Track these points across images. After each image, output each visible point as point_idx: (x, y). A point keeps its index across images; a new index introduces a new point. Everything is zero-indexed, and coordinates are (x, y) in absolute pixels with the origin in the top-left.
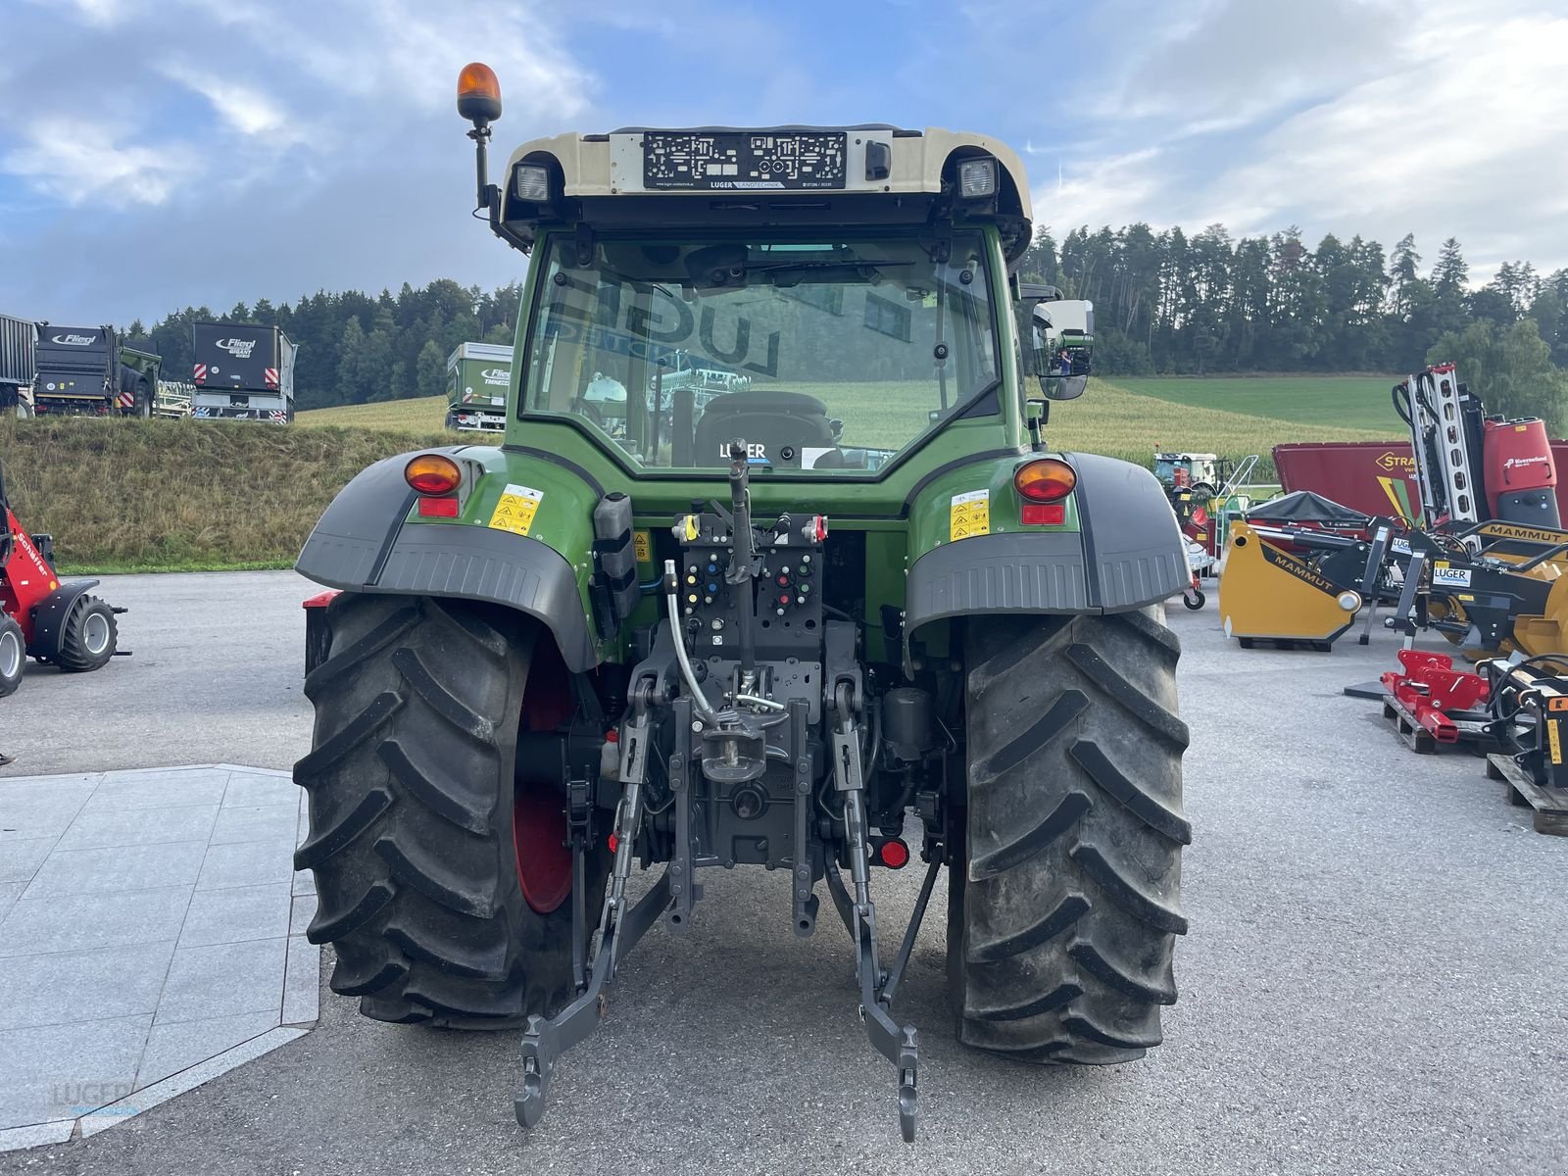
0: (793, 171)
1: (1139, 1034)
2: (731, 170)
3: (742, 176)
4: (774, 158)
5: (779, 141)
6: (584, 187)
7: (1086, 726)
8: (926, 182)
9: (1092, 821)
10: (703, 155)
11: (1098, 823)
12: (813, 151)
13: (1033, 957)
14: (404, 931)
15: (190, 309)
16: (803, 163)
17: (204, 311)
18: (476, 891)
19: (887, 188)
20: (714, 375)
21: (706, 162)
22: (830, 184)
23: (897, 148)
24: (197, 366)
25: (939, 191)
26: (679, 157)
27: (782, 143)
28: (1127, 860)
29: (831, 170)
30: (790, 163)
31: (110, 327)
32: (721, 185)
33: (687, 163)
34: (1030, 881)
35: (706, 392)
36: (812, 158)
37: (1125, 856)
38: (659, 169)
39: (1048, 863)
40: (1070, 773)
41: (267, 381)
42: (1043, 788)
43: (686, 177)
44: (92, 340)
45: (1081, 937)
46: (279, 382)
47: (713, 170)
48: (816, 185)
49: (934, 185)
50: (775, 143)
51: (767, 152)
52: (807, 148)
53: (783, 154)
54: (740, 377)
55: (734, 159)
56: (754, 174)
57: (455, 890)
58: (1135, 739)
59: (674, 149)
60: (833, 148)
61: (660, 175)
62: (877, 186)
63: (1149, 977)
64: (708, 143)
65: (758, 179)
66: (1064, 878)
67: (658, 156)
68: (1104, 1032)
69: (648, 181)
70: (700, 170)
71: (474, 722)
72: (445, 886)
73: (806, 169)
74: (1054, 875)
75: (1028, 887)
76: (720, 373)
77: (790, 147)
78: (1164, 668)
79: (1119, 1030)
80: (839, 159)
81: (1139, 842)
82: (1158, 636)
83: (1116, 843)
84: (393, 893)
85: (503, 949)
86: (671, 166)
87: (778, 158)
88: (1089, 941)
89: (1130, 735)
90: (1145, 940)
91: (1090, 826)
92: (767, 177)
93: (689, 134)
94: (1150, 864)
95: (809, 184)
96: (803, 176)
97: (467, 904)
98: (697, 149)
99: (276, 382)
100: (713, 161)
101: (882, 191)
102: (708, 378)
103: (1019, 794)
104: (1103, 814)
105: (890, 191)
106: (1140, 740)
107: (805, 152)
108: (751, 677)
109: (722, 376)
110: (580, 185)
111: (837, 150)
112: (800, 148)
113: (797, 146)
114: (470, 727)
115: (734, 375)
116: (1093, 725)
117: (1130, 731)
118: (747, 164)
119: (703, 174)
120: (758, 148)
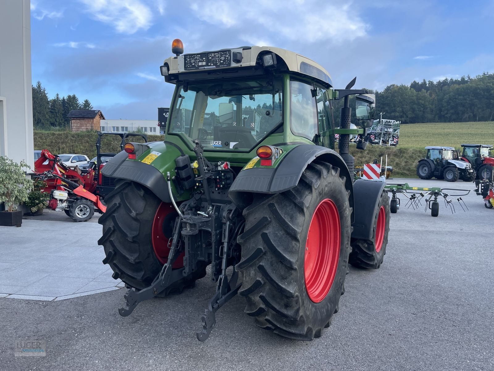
0: (218, 63)
1: (294, 330)
2: (204, 63)
3: (207, 65)
4: (214, 59)
5: (215, 54)
6: (173, 71)
7: (269, 228)
8: (251, 63)
9: (266, 257)
10: (198, 60)
11: (267, 258)
12: (223, 56)
13: (253, 297)
14: (117, 263)
15: (246, 107)
16: (221, 60)
17: (250, 107)
18: (131, 256)
19: (241, 65)
20: (387, 121)
21: (199, 62)
22: (226, 66)
23: (245, 53)
24: (234, 122)
25: (255, 65)
26: (193, 61)
27: (216, 55)
28: (275, 271)
29: (227, 61)
30: (218, 60)
31: (214, 112)
32: (201, 68)
33: (194, 62)
34: (250, 273)
35: (384, 127)
36: (223, 58)
37: (274, 270)
38: (188, 65)
39: (254, 268)
40: (262, 242)
41: (251, 126)
42: (254, 245)
43: (194, 66)
44: (209, 116)
45: (263, 293)
46: (254, 126)
47: (200, 64)
48: (223, 66)
49: (253, 63)
50: (214, 55)
51: (213, 58)
52: (222, 55)
53: (216, 58)
54: (397, 121)
55: (205, 60)
56: (209, 64)
57: (125, 255)
58: (282, 234)
59: (191, 59)
60: (228, 55)
61: (188, 67)
62: (238, 65)
63: (287, 310)
64: (199, 56)
65: (210, 65)
66: (258, 274)
67: (188, 61)
68: (278, 326)
69: (185, 68)
70: (197, 64)
71: (131, 212)
72: (123, 253)
73: (222, 62)
74: (255, 272)
75: (250, 275)
76: (389, 120)
77: (218, 55)
78: (299, 213)
79: (286, 327)
80: (229, 58)
81: (279, 266)
82: (297, 202)
83: (272, 265)
84: (113, 253)
85: (143, 273)
86: (191, 63)
87: (215, 59)
88: (264, 295)
89: (280, 232)
90: (283, 298)
91: (265, 259)
92: (212, 65)
93: (195, 54)
94: (282, 273)
95: (221, 66)
96: (221, 64)
97: (128, 259)
98: (196, 58)
99: (253, 126)
100: (200, 61)
101: (240, 66)
102: (385, 122)
103: (249, 247)
104: (269, 256)
105: (242, 66)
106: (283, 234)
107: (221, 57)
108: (211, 208)
109: (390, 121)
110: (172, 71)
111: (229, 55)
112: (220, 55)
113: (219, 55)
114: (130, 213)
115: (394, 121)
116: (271, 228)
117: (281, 231)
118: (208, 61)
119: (198, 65)
120: (210, 57)
